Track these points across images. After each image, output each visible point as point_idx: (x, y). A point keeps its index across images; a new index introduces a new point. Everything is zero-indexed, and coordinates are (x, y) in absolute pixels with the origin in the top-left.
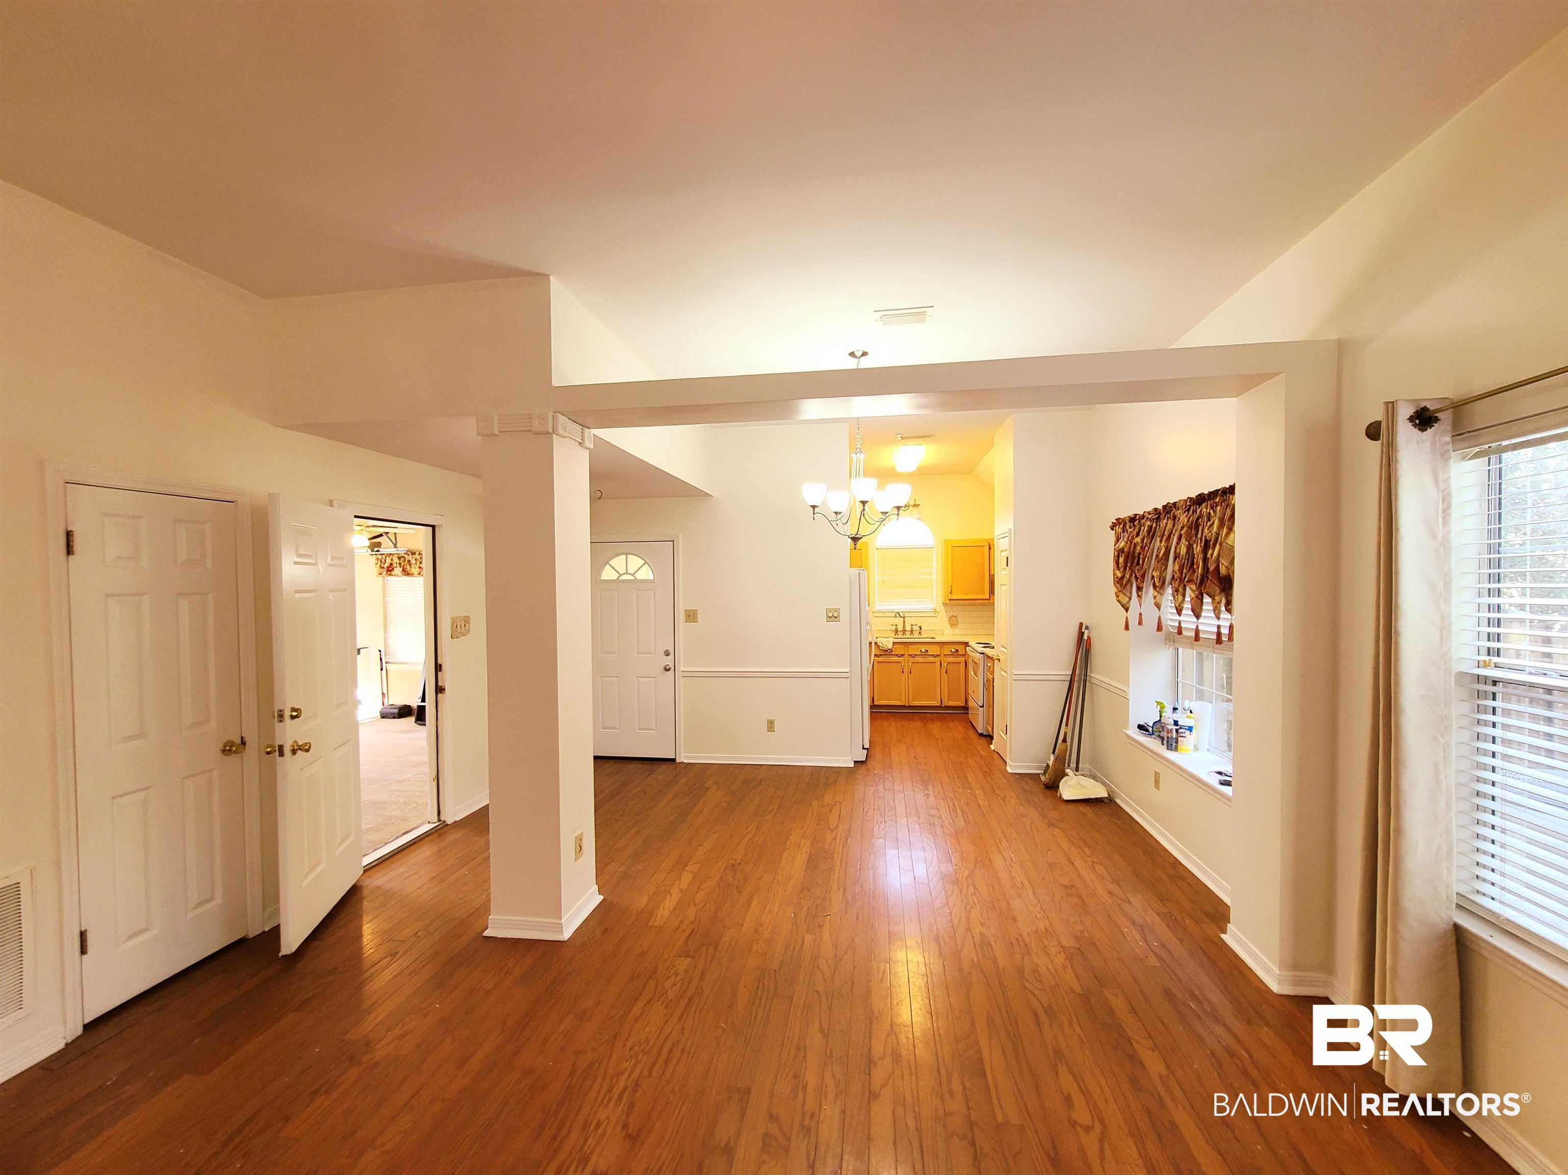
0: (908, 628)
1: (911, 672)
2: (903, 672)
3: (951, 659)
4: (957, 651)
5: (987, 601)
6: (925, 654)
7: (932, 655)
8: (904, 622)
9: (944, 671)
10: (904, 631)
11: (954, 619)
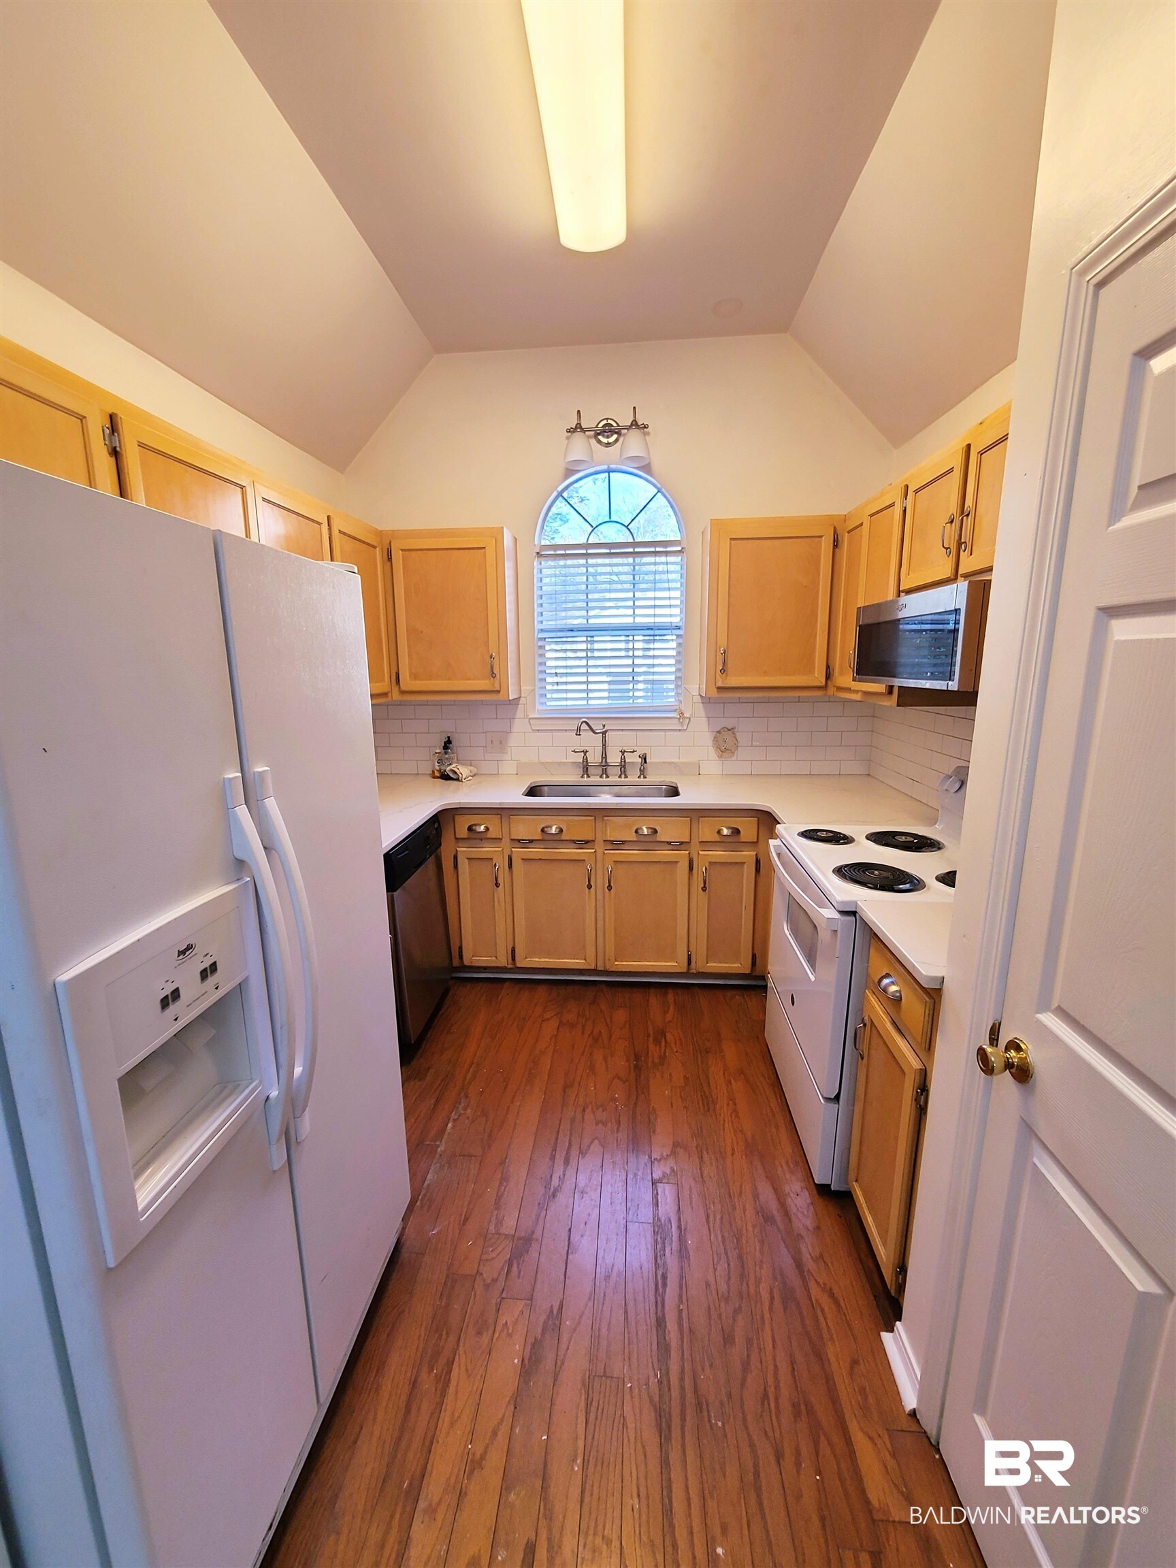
0: (614, 759)
1: (610, 888)
2: (589, 887)
3: (718, 854)
4: (736, 832)
5: (819, 693)
6: (651, 841)
7: (669, 843)
8: (604, 745)
9: (698, 883)
10: (604, 767)
11: (728, 736)
